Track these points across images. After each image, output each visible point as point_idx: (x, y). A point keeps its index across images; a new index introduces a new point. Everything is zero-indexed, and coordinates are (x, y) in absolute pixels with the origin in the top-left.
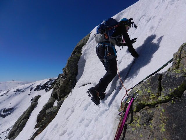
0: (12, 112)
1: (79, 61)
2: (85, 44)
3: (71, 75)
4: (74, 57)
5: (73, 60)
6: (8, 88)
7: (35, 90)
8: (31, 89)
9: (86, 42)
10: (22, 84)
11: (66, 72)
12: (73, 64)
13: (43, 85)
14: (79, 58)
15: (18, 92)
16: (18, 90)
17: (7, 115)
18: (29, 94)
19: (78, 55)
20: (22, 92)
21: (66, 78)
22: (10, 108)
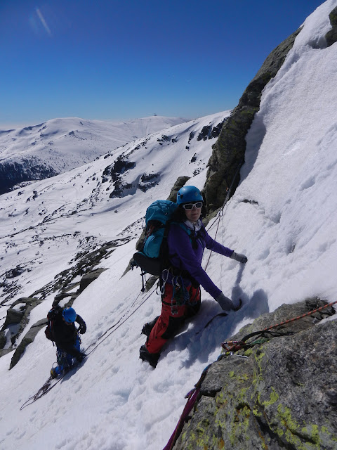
0: (156, 183)
1: (249, 128)
2: (274, 75)
3: (227, 165)
4: (238, 120)
5: (233, 126)
6: (147, 133)
7: (199, 139)
8: (192, 136)
9: (278, 67)
10: (174, 123)
11: (216, 158)
12: (234, 136)
13: (215, 125)
14: (251, 119)
15: (166, 143)
16: (166, 138)
17: (149, 187)
18: (187, 148)
19: (249, 110)
20: (174, 141)
21: (217, 171)
22: (153, 173)
